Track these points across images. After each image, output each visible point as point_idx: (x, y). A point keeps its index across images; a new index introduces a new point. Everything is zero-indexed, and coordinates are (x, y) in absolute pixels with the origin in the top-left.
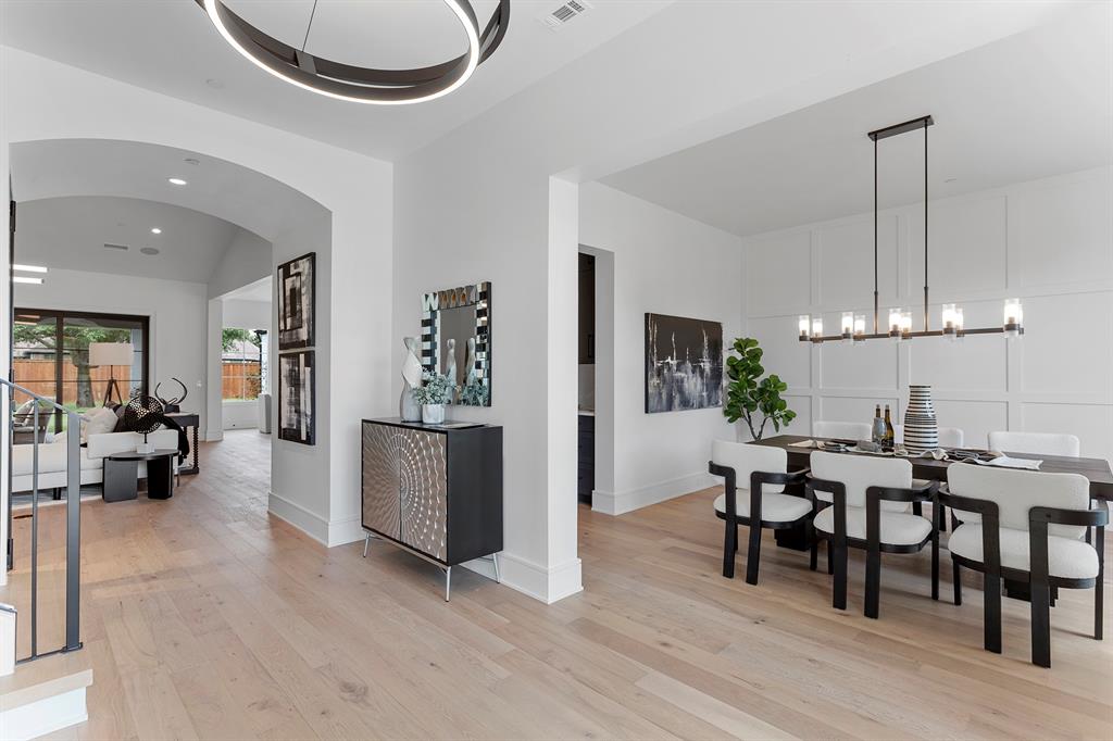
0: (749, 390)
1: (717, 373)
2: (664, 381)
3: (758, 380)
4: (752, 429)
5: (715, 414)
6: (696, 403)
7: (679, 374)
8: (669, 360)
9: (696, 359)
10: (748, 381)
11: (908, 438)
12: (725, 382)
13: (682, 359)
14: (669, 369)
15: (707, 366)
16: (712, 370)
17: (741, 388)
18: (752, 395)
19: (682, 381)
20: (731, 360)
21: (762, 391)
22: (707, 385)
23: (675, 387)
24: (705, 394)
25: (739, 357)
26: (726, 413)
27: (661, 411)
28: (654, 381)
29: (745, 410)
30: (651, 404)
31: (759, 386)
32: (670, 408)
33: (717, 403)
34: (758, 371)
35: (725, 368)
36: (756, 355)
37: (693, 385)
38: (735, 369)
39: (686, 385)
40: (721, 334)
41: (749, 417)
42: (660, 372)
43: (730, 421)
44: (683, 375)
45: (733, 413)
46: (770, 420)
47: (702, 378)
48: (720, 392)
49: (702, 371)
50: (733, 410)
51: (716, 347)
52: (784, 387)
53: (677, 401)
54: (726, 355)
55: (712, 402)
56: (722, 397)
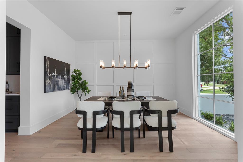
0: (78, 84)
1: (69, 79)
2: (52, 81)
3: (81, 82)
4: (78, 95)
5: (68, 92)
6: (62, 88)
7: (57, 79)
8: (54, 74)
9: (63, 75)
10: (78, 82)
11: (128, 95)
12: (71, 82)
13: (58, 74)
14: (54, 77)
15: (66, 77)
16: (68, 78)
17: (76, 84)
18: (79, 85)
19: (58, 81)
20: (73, 76)
21: (82, 84)
22: (66, 83)
23: (56, 83)
24: (65, 86)
25: (75, 75)
26: (71, 91)
27: (51, 92)
28: (48, 81)
29: (77, 90)
30: (46, 89)
31: (81, 83)
32: (54, 90)
33: (69, 88)
34: (80, 79)
35: (71, 78)
36: (80, 74)
37: (62, 83)
38: (74, 78)
39: (59, 83)
40: (70, 68)
41: (78, 92)
42: (50, 78)
43: (72, 94)
44: (58, 79)
45: (73, 91)
46: (84, 93)
47: (64, 80)
48: (70, 85)
49: (64, 79)
50: (74, 90)
51: (68, 71)
52: (87, 83)
53: (56, 88)
54: (71, 74)
55: (67, 88)
56: (70, 86)
